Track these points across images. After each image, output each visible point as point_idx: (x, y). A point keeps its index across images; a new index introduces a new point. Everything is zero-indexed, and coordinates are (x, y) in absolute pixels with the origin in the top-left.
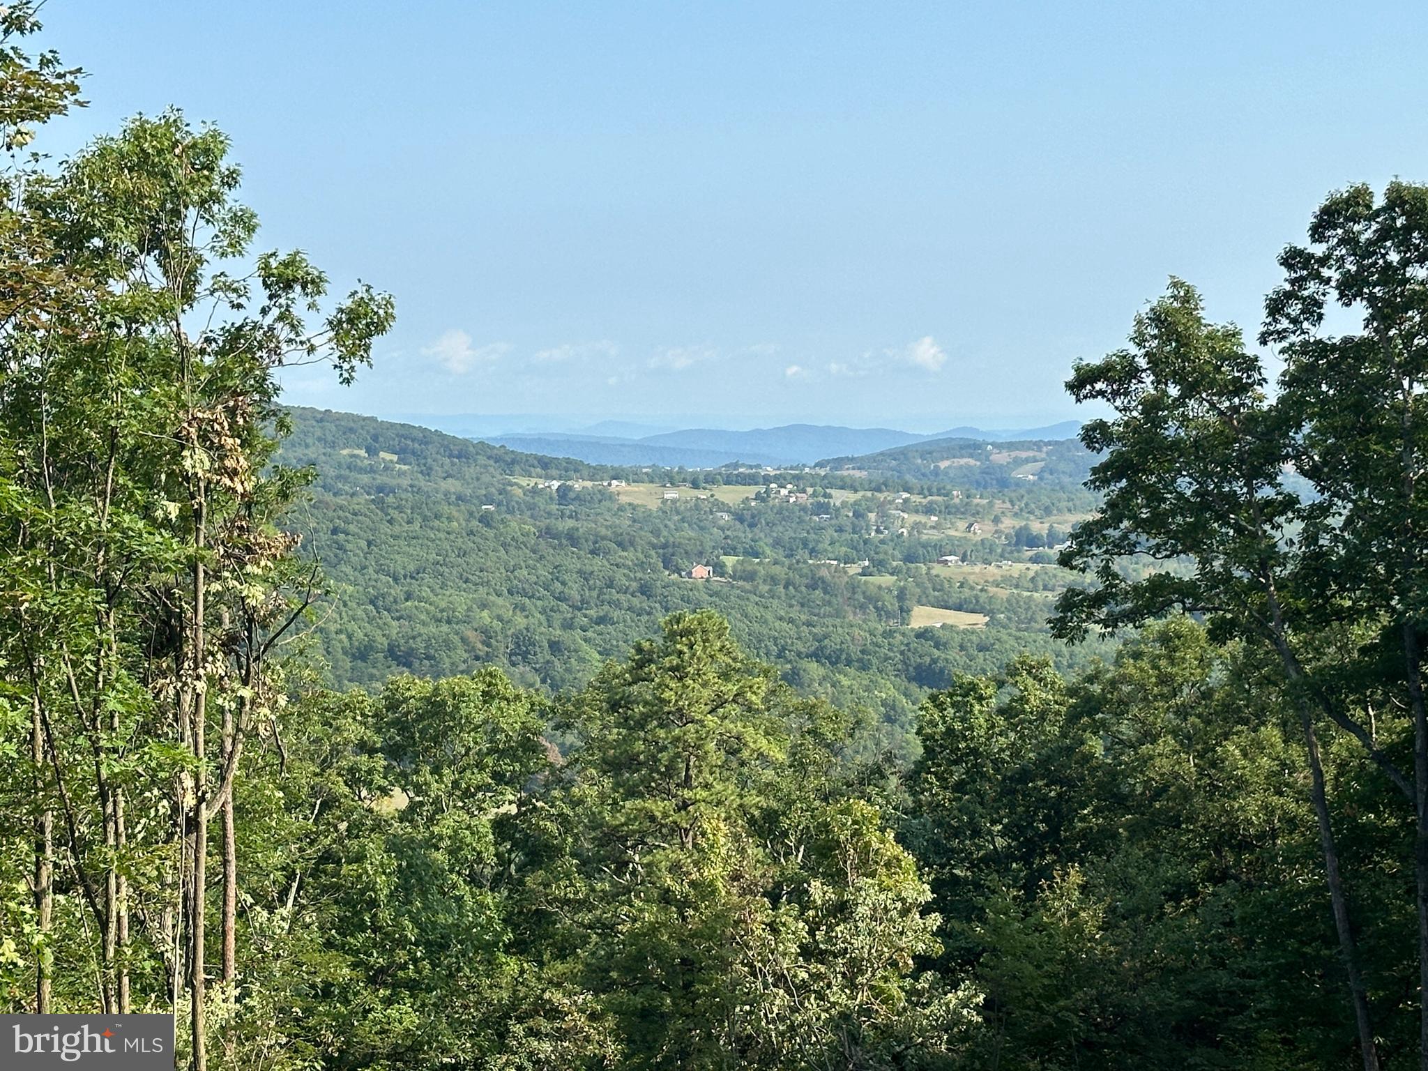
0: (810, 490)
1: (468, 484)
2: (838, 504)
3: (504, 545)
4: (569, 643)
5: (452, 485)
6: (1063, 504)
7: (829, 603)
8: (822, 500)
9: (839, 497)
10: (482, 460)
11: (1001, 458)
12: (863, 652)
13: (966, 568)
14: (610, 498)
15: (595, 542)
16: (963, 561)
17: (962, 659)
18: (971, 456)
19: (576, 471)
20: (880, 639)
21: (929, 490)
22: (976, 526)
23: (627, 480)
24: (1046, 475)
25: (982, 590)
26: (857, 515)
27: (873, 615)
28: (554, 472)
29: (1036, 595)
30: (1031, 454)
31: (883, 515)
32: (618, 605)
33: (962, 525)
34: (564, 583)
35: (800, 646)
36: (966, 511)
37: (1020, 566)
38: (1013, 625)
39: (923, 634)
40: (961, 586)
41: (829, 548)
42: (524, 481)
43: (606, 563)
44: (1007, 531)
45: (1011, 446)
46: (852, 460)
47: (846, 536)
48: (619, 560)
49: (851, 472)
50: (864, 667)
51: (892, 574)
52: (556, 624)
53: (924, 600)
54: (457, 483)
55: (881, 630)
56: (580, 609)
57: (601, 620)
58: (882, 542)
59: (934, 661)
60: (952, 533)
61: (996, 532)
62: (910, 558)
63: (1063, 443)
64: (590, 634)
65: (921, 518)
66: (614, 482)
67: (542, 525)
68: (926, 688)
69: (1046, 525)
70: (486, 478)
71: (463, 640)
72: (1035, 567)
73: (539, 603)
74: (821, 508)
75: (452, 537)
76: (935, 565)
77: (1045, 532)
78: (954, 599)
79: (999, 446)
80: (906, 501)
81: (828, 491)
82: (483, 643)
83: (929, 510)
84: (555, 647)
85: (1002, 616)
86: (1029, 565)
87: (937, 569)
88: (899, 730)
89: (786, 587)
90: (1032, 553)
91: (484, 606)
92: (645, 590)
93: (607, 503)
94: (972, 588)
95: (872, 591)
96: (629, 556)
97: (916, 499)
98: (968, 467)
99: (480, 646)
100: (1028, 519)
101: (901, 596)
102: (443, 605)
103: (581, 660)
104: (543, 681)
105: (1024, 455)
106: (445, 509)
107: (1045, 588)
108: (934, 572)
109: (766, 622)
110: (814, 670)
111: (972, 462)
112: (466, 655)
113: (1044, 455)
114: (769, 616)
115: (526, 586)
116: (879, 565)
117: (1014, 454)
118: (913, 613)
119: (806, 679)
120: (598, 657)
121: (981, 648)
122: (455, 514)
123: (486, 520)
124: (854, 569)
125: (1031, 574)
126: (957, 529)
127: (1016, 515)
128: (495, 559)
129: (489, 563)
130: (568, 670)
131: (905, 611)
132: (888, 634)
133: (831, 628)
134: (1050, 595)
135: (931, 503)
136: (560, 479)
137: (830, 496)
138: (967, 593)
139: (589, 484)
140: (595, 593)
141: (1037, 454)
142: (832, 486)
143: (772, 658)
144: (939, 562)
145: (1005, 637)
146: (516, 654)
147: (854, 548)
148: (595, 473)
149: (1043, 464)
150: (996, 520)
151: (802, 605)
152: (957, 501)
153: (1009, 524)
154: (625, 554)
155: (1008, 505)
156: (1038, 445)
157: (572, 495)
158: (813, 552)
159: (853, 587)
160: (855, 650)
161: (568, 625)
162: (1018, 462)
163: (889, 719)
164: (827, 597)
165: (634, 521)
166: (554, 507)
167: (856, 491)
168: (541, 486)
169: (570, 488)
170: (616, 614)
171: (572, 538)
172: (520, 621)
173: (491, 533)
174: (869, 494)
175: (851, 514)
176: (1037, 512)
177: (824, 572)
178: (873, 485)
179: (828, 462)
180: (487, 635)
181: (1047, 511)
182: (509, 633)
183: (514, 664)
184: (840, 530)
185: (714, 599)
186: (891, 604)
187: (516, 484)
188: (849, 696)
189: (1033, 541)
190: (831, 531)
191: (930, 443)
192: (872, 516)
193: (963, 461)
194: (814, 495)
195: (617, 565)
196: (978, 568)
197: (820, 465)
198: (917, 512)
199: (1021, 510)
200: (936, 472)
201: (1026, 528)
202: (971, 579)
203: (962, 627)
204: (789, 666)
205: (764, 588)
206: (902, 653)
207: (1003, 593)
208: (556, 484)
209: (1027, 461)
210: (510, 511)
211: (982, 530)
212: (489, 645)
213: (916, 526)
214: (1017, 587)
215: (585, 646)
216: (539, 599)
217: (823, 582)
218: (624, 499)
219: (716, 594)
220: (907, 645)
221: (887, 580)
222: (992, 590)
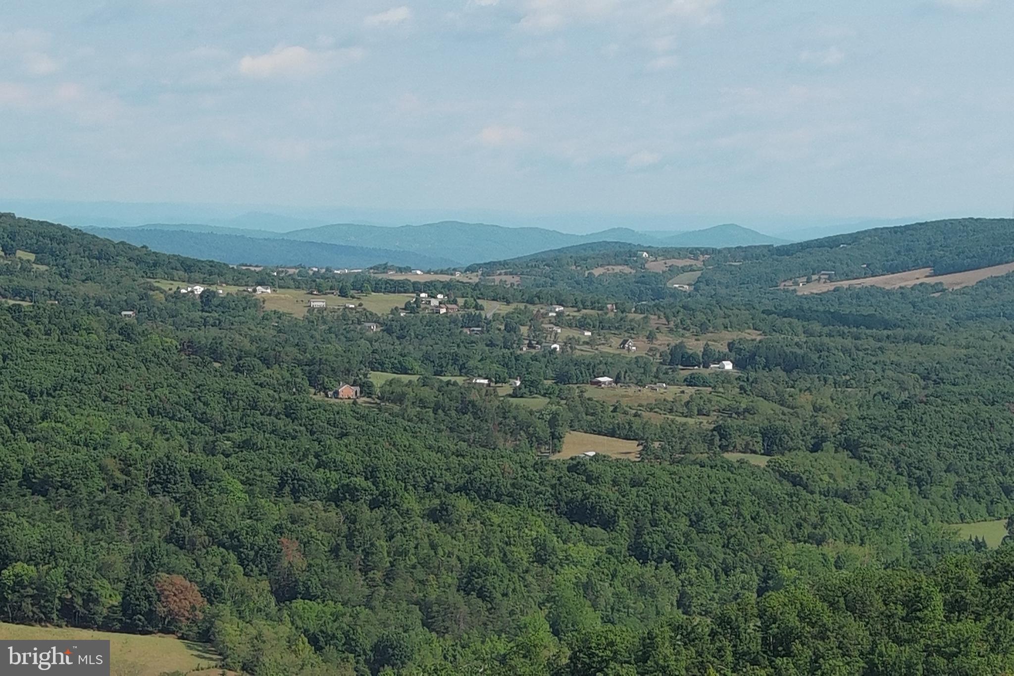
0: (461, 301)
1: (108, 287)
2: (489, 316)
3: (145, 361)
4: (210, 472)
5: (92, 289)
6: (720, 321)
7: (480, 429)
8: (472, 311)
9: (491, 309)
10: (122, 261)
11: (657, 266)
12: (513, 485)
13: (620, 390)
14: (255, 305)
15: (240, 358)
16: (616, 382)
17: (614, 495)
18: (626, 263)
19: (220, 274)
20: (531, 473)
21: (583, 303)
22: (630, 342)
23: (272, 285)
24: (702, 286)
25: (636, 415)
26: (509, 329)
27: (524, 443)
28: (197, 276)
29: (691, 421)
30: (687, 262)
31: (535, 329)
32: (260, 427)
33: (616, 341)
34: (206, 404)
35: (448, 477)
36: (619, 326)
37: (674, 389)
38: (667, 455)
39: (576, 467)
40: (614, 411)
41: (480, 365)
42: (165, 285)
43: (249, 382)
44: (662, 349)
45: (667, 253)
46: (504, 264)
47: (498, 352)
48: (263, 379)
49: (504, 278)
50: (515, 502)
51: (544, 395)
52: (198, 448)
53: (576, 424)
54: (97, 287)
55: (531, 462)
56: (222, 432)
57: (246, 445)
58: (535, 358)
59: (586, 497)
60: (605, 349)
61: (651, 350)
62: (562, 378)
63: (720, 251)
64: (233, 460)
65: (574, 333)
66: (259, 289)
67: (184, 335)
68: (577, 524)
69: (702, 343)
70: (127, 282)
71: (101, 468)
72: (690, 390)
73: (180, 425)
74: (472, 321)
75: (91, 352)
76: (588, 387)
77: (700, 351)
78: (607, 423)
79: (656, 253)
80: (559, 314)
81: (480, 302)
82: (122, 471)
83: (582, 325)
84: (197, 476)
85: (657, 444)
86: (684, 388)
87: (591, 391)
88: (550, 571)
89: (435, 412)
90: (686, 373)
91: (123, 428)
92: (290, 413)
93: (252, 311)
94: (626, 413)
95: (523, 415)
96: (275, 373)
97: (571, 312)
98: (622, 275)
99: (118, 474)
100: (683, 336)
101: (553, 422)
102: (80, 426)
103: (223, 491)
104: (184, 514)
105: (681, 263)
106: (86, 320)
107: (700, 413)
108: (586, 395)
109: (414, 452)
110: (463, 505)
111: (627, 270)
112: (104, 484)
113: (699, 264)
114: (418, 445)
115: (168, 406)
116: (531, 387)
117: (670, 262)
118: (565, 440)
119: (454, 517)
120: (241, 487)
121: (634, 484)
122: (95, 325)
123: (126, 333)
124: (504, 390)
125: (686, 398)
126: (611, 346)
127: (671, 331)
128: (135, 376)
129: (129, 381)
130: (211, 503)
131: (556, 438)
132: (539, 466)
133: (481, 460)
134: (704, 419)
135: (584, 317)
136: (203, 283)
137: (481, 308)
138: (620, 418)
139: (233, 289)
140: (238, 415)
141: (693, 262)
142: (482, 296)
143: (420, 490)
144: (593, 383)
145: (658, 473)
146: (155, 483)
147: (506, 365)
148: (240, 277)
149: (699, 273)
150: (651, 337)
151: (452, 430)
152: (611, 315)
153: (664, 341)
154: (269, 372)
155: (664, 321)
156: (694, 253)
157: (215, 301)
158: (463, 370)
159: (504, 412)
160: (506, 484)
161: (210, 450)
162: (673, 271)
163: (540, 560)
164: (477, 422)
165: (280, 331)
166: (197, 315)
167: (508, 303)
168: (183, 291)
169: (214, 294)
170: (259, 439)
171: (215, 354)
172: (161, 446)
173: (131, 348)
174: (522, 306)
175: (503, 327)
176: (693, 329)
177: (474, 396)
178: (526, 297)
179: (480, 266)
180: (126, 464)
181: (703, 328)
182: (149, 461)
183: (153, 494)
184: (491, 344)
185: (360, 423)
186: (542, 429)
187: (158, 289)
188: (498, 534)
189: (688, 361)
190: (481, 346)
191: (584, 247)
192: (524, 330)
193: (618, 269)
194: (466, 306)
195: (261, 385)
196: (632, 390)
197: (471, 269)
198: (570, 326)
199: (677, 326)
200: (590, 279)
201: (681, 346)
202: (624, 402)
203: (614, 457)
204: (437, 501)
205: (412, 411)
206: (553, 487)
207: (657, 419)
208: (199, 289)
209: (684, 270)
210: (152, 317)
211: (635, 348)
212: (128, 474)
213: (569, 343)
214: (671, 411)
215: (227, 475)
216: (180, 420)
217: (474, 406)
218: (269, 307)
219: (363, 417)
220: (559, 479)
221: (538, 403)
222: (646, 415)
